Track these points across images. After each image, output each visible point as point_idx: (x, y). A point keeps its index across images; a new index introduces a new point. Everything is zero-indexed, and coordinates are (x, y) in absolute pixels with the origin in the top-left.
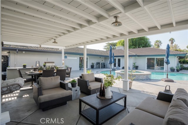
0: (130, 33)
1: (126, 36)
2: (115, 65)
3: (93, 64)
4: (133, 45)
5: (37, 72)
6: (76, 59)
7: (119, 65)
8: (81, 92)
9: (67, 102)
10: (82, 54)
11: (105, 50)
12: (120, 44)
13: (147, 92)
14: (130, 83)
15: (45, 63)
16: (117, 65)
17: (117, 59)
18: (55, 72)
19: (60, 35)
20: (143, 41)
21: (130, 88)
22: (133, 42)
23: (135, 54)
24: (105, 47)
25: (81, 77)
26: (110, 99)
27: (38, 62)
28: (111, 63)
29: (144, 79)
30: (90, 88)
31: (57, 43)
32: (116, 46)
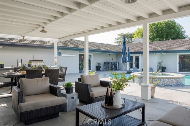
0: (152, 15)
1: (145, 20)
2: (131, 66)
3: (99, 64)
4: (158, 36)
5: (19, 73)
6: (75, 56)
7: (137, 66)
8: (80, 101)
9: (60, 113)
10: (83, 50)
11: (117, 44)
12: (139, 35)
13: (177, 102)
14: (153, 89)
15: (31, 61)
16: (134, 65)
17: (134, 56)
18: (43, 73)
19: (50, 21)
20: (172, 30)
21: (152, 97)
22: (157, 32)
23: (161, 49)
24: (117, 39)
25: (80, 80)
26: (120, 109)
27: (20, 60)
28: (124, 61)
29: (174, 85)
30: (93, 95)
31: (46, 32)
32: (132, 39)
